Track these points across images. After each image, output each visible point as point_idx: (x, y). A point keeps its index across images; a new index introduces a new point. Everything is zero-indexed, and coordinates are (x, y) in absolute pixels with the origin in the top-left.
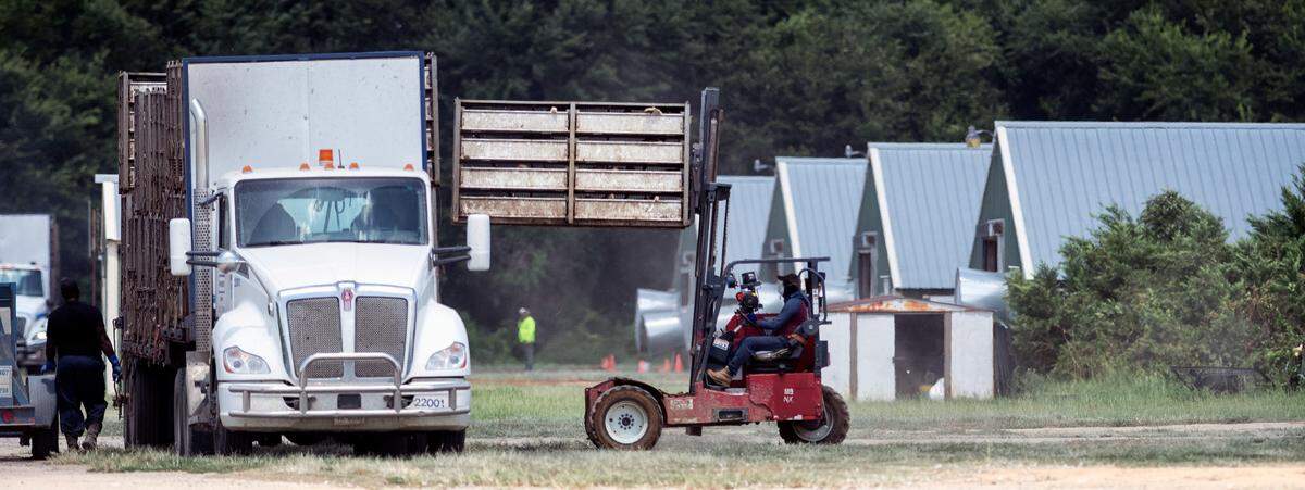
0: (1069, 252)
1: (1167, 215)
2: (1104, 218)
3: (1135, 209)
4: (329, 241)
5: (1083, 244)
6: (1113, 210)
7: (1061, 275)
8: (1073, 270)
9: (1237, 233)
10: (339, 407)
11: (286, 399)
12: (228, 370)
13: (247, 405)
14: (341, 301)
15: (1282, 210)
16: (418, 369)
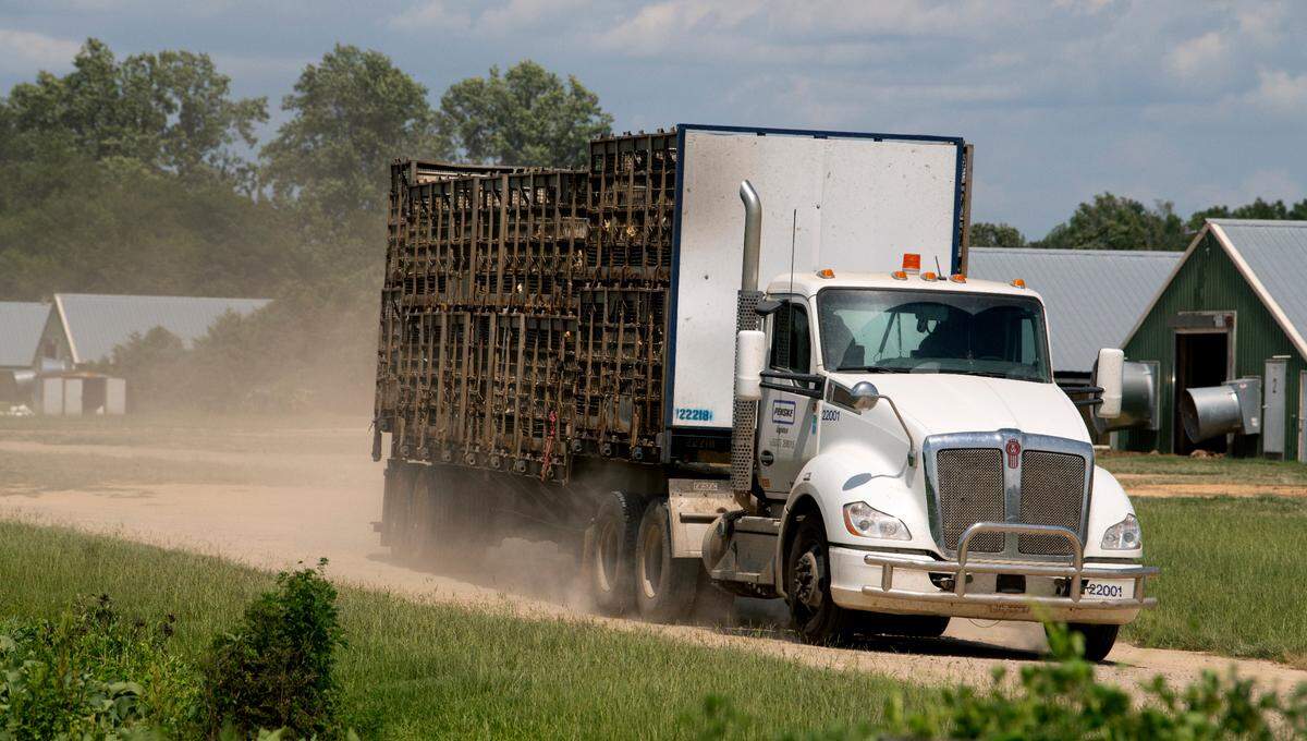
0: (115, 350)
1: (159, 336)
2: (132, 337)
3: (144, 333)
4: (941, 371)
5: (122, 348)
6: (136, 333)
7: (112, 361)
8: (117, 359)
9: (188, 345)
10: (999, 590)
11: (932, 576)
12: (851, 530)
13: (887, 582)
14: (1006, 455)
15: (206, 334)
16: (1094, 547)
